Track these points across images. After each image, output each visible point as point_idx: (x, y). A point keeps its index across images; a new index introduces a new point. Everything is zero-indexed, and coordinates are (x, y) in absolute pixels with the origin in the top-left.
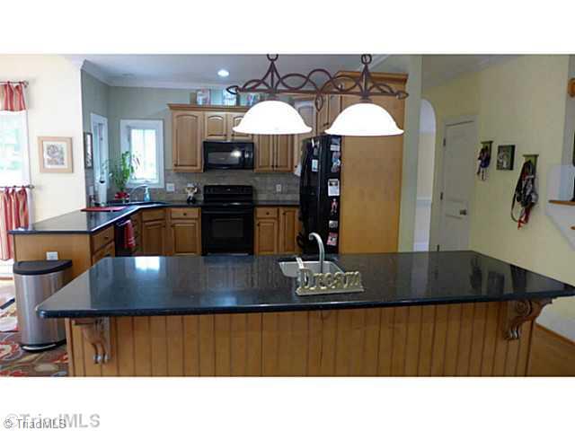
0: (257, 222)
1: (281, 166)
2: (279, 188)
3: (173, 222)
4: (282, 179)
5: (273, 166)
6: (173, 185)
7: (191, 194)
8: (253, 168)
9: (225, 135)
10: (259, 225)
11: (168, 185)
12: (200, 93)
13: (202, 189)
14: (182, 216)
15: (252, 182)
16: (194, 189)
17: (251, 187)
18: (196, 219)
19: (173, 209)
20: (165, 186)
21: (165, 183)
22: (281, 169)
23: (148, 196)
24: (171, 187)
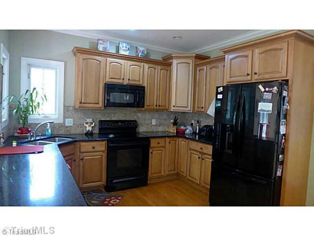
0: (151, 151)
1: (161, 106)
2: (154, 122)
3: (82, 155)
4: (156, 115)
5: (156, 106)
6: (72, 120)
7: (89, 128)
8: (143, 107)
9: (123, 79)
10: (152, 153)
11: (67, 120)
12: (100, 42)
13: (97, 123)
14: (91, 149)
15: (135, 117)
16: (92, 123)
17: (136, 121)
18: (103, 151)
19: (82, 144)
20: (64, 120)
21: (65, 118)
22: (161, 108)
23: (50, 131)
24: (69, 122)
